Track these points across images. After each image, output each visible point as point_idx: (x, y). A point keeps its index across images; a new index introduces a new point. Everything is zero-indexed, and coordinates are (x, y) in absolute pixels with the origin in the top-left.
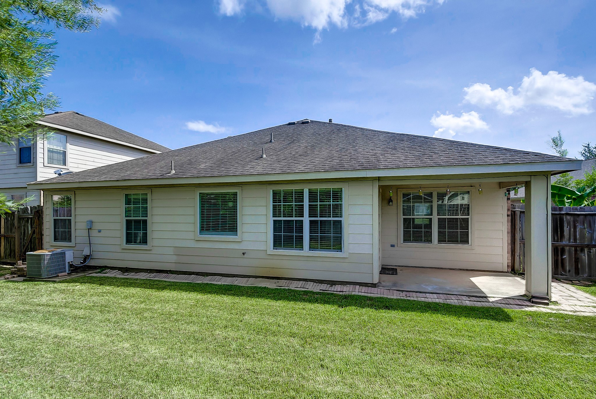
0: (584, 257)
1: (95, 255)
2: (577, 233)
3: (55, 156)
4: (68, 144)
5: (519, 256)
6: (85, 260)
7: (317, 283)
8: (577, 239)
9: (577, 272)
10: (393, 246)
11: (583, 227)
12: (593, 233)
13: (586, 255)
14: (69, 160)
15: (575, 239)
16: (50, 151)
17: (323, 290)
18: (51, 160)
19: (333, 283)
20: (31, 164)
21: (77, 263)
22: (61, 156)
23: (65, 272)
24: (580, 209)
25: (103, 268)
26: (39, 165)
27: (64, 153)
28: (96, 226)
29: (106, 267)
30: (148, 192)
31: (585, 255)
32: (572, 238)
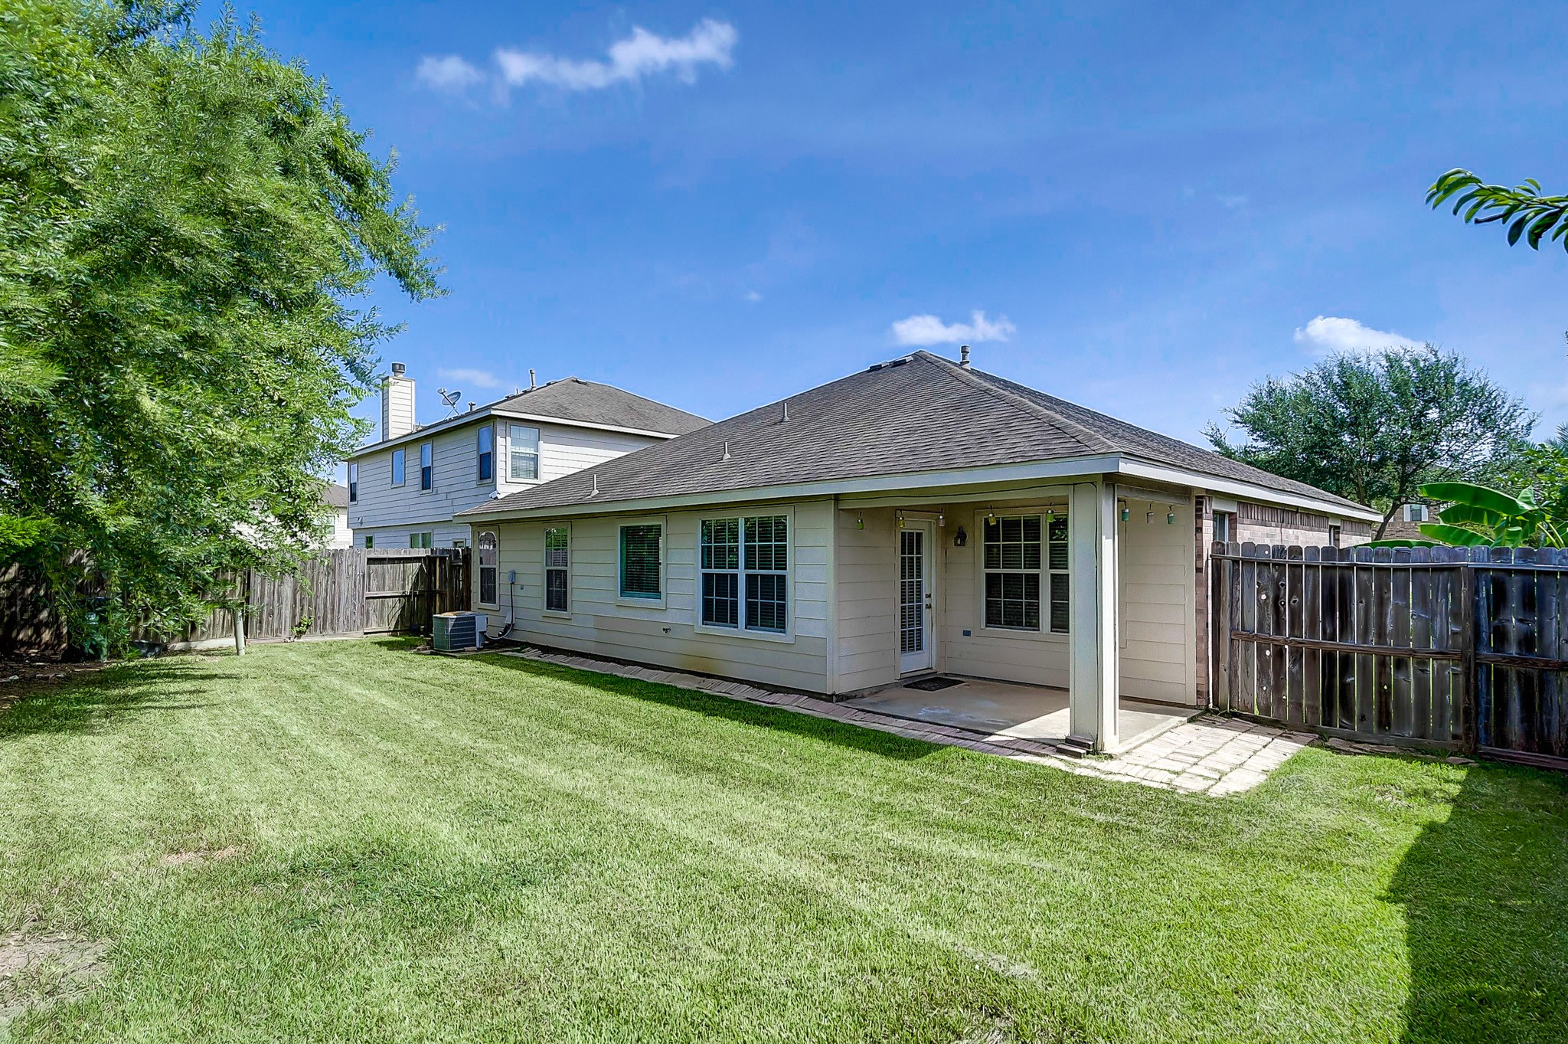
0: (1404, 683)
1: (519, 625)
2: (1386, 619)
3: (523, 464)
4: (541, 442)
5: (1228, 671)
6: (504, 633)
7: (754, 687)
8: (1385, 634)
9: (1384, 722)
10: (967, 633)
11: (1404, 603)
12: (1432, 620)
13: (1412, 678)
14: (542, 469)
15: (1381, 635)
16: (515, 457)
17: (750, 699)
18: (516, 472)
19: (775, 689)
20: (488, 481)
21: (494, 634)
22: (532, 463)
23: (475, 645)
24: (1396, 555)
25: (524, 645)
26: (500, 480)
27: (536, 459)
28: (520, 580)
29: (527, 644)
30: (566, 525)
31: (1408, 677)
32: (1373, 630)
